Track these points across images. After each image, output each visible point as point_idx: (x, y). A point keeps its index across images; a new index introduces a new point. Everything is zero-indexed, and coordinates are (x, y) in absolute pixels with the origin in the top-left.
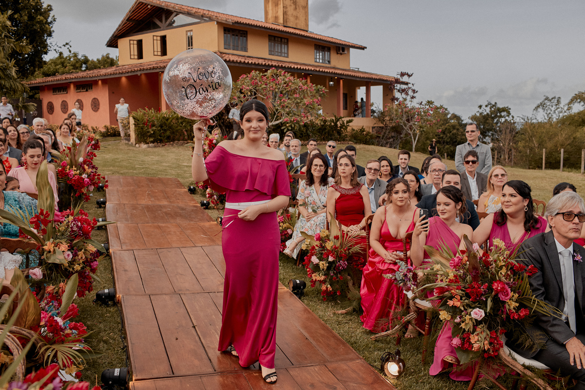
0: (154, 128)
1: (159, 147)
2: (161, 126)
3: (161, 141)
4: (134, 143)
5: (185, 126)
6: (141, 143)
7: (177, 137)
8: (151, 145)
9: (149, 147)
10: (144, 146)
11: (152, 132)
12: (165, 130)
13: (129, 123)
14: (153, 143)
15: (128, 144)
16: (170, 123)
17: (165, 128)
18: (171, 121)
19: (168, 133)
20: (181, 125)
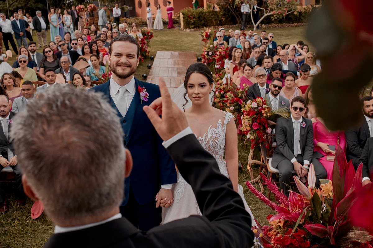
0: (194, 19)
1: (197, 31)
2: (199, 18)
3: (199, 27)
4: (183, 29)
5: (214, 17)
6: (186, 28)
7: (209, 24)
8: (192, 30)
9: (191, 31)
10: (188, 30)
11: (193, 22)
12: (201, 21)
13: (180, 16)
14: (194, 29)
15: (179, 29)
16: (204, 16)
17: (201, 19)
18: (205, 14)
19: (203, 22)
20: (211, 16)
